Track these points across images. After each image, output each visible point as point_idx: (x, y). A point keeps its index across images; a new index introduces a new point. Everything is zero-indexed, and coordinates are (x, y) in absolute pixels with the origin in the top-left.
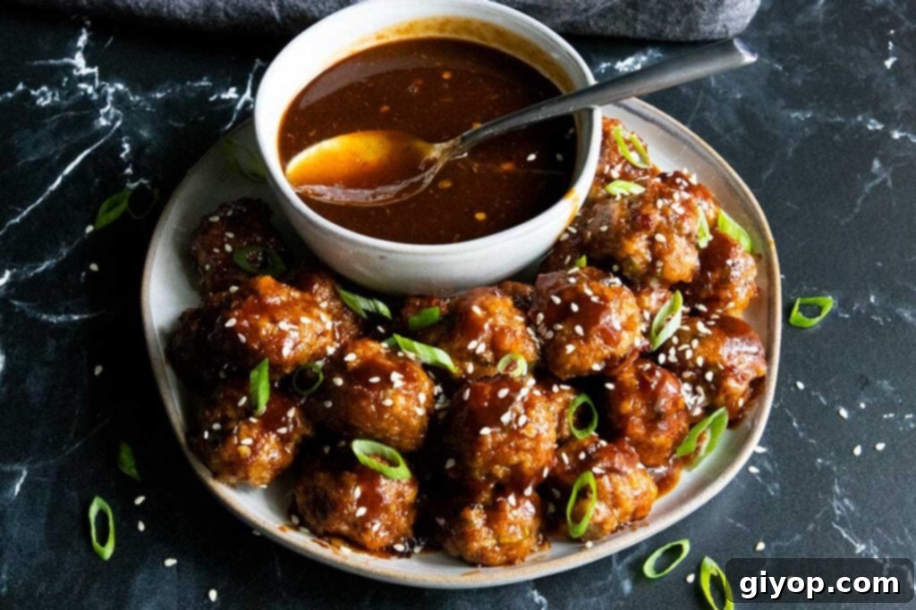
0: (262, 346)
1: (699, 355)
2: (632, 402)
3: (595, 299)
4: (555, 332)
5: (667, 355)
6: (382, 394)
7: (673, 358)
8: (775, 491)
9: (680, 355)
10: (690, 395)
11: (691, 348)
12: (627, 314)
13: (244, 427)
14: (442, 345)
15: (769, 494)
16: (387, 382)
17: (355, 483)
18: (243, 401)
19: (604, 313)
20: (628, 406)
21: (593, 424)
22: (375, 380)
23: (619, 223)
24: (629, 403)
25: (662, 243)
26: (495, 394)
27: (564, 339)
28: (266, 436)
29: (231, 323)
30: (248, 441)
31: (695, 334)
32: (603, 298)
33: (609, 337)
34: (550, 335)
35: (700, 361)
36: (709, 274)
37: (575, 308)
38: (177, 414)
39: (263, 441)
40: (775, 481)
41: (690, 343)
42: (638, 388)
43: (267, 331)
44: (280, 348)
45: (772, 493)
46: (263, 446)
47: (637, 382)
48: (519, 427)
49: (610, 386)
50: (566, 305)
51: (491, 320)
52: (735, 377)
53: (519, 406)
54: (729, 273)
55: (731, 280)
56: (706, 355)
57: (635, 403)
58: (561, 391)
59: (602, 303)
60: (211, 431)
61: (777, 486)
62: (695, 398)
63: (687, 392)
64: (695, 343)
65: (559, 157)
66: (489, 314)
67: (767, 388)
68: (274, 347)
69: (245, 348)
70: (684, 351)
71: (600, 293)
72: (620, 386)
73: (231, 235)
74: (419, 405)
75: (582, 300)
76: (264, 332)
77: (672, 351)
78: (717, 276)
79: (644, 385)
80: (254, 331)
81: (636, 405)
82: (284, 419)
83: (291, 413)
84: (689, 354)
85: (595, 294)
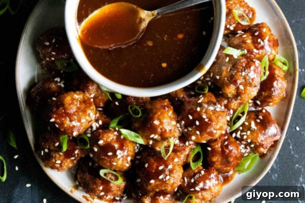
0: (65, 130)
1: (249, 138)
2: (217, 157)
3: (206, 120)
4: (188, 130)
5: (236, 134)
6: (112, 160)
7: (238, 136)
8: (275, 178)
9: (242, 136)
10: (244, 149)
11: (247, 135)
12: (220, 126)
13: (58, 156)
14: (140, 132)
15: (272, 179)
16: (115, 155)
17: (100, 184)
18: (57, 144)
19: (209, 127)
20: (215, 159)
21: (200, 161)
22: (110, 154)
23: (224, 80)
24: (216, 158)
25: (242, 90)
26: (158, 167)
27: (192, 133)
28: (66, 160)
29: (53, 120)
30: (59, 162)
31: (249, 128)
32: (210, 120)
33: (211, 134)
34: (186, 130)
35: (249, 141)
36: (263, 93)
37: (197, 123)
38: (31, 135)
39: (64, 162)
40: (276, 173)
41: (246, 132)
42: (220, 152)
43: (67, 125)
44: (73, 132)
45: (274, 179)
46: (65, 163)
47: (220, 149)
48: (166, 181)
49: (209, 149)
50: (194, 120)
51: (161, 127)
52: (263, 147)
53: (167, 173)
54: (272, 94)
55: (272, 97)
56: (252, 139)
57: (218, 158)
58: (190, 145)
59: (210, 122)
60: (44, 152)
61: (276, 175)
62: (246, 150)
63: (243, 148)
64: (249, 132)
65: (204, 33)
66: (161, 123)
67: (278, 146)
68: (70, 131)
69: (58, 129)
70: (244, 135)
71: (209, 117)
72: (213, 150)
73: (54, 53)
74: (127, 163)
75: (201, 120)
76: (66, 126)
77: (239, 133)
78: (266, 94)
79: (223, 152)
80: (62, 124)
81: (218, 159)
82: (73, 154)
83: (76, 152)
84: (245, 137)
85: (207, 118)
